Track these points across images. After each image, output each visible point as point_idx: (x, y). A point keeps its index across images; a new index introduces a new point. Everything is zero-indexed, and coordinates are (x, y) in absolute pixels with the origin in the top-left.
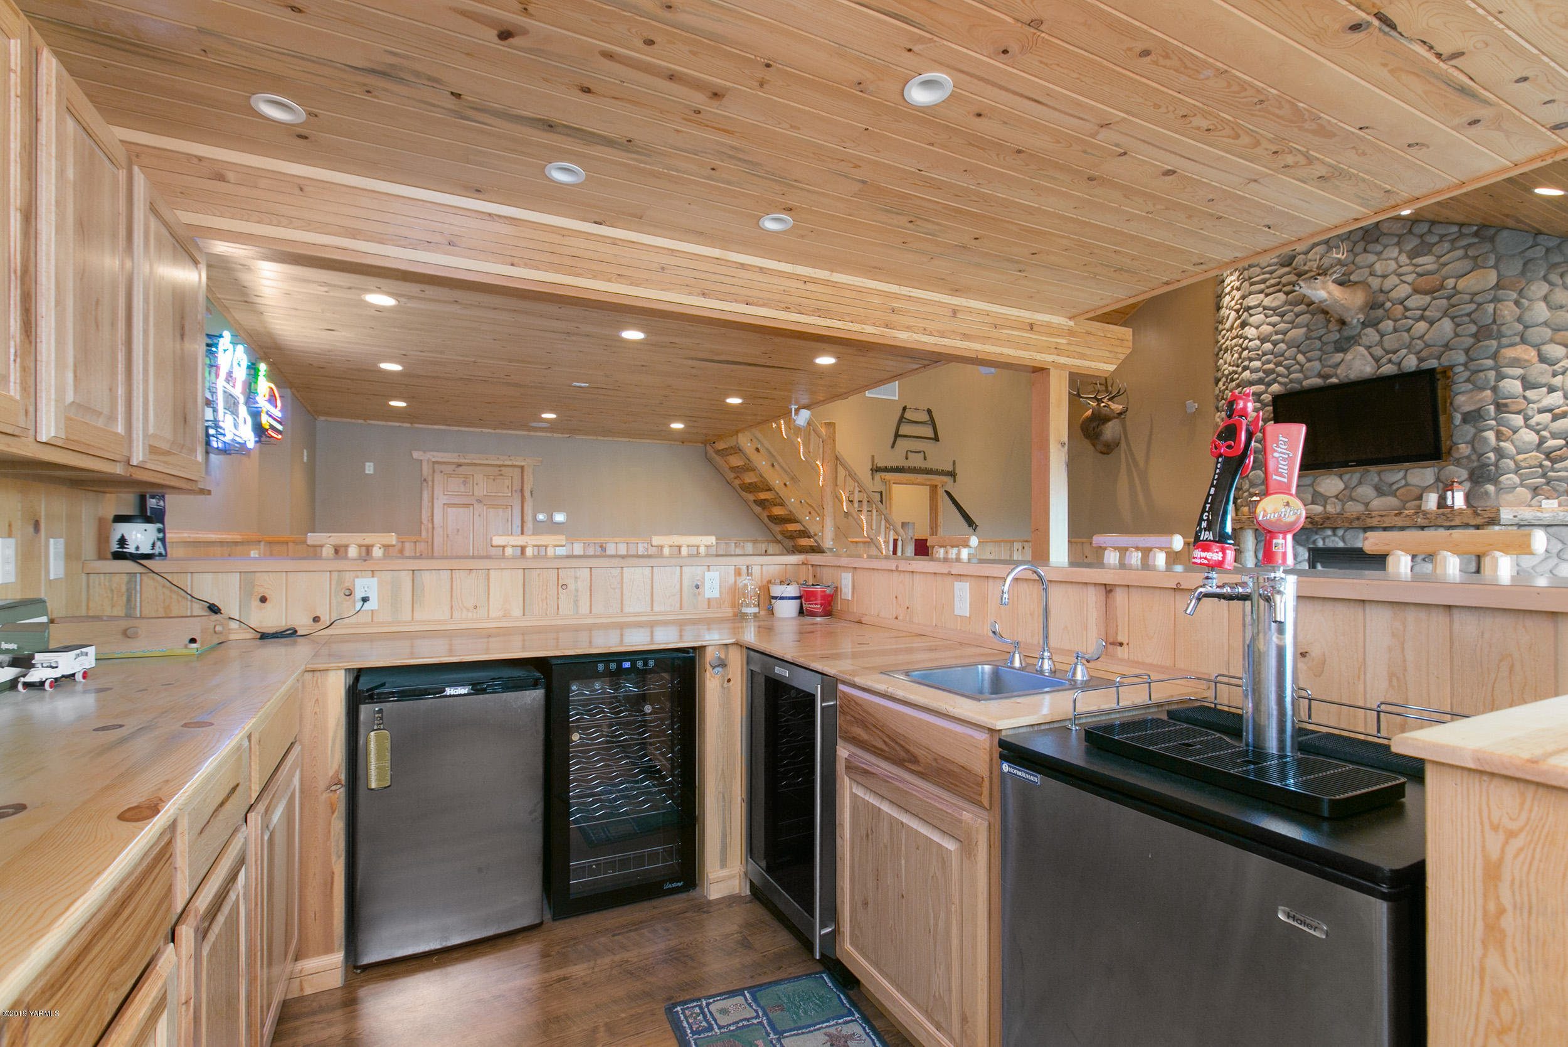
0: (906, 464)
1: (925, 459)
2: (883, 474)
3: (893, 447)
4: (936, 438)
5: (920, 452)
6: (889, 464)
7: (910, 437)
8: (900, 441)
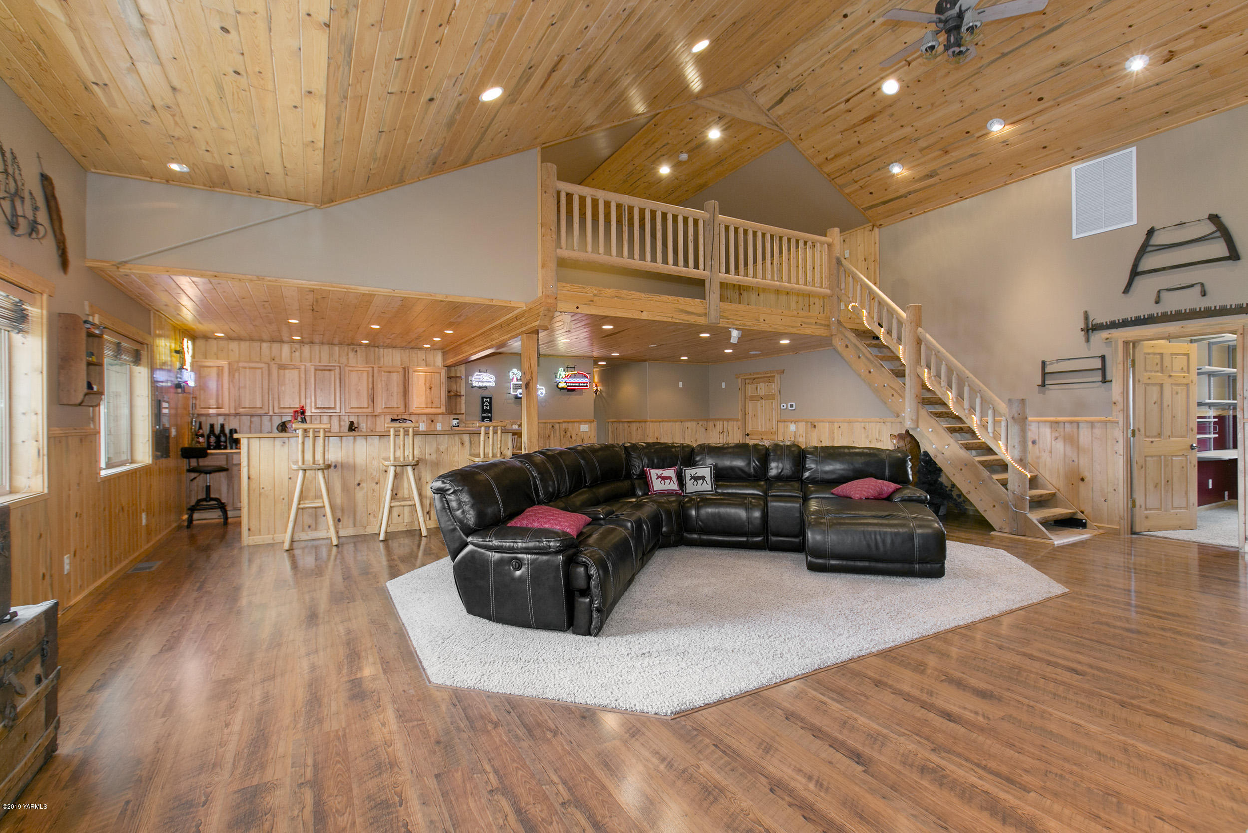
0: (1157, 310)
1: (1204, 294)
2: (1104, 334)
3: (1127, 290)
4: (1234, 255)
5: (1192, 286)
6: (1118, 317)
7: (1164, 269)
8: (1139, 282)
